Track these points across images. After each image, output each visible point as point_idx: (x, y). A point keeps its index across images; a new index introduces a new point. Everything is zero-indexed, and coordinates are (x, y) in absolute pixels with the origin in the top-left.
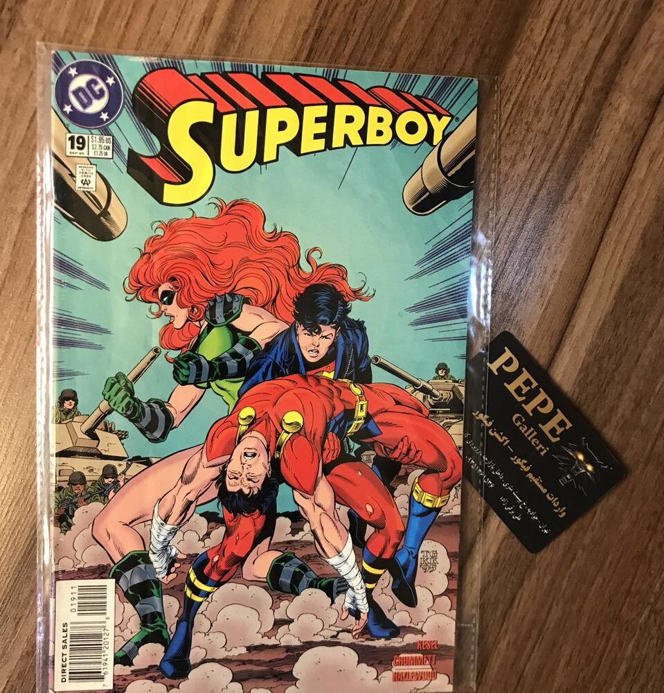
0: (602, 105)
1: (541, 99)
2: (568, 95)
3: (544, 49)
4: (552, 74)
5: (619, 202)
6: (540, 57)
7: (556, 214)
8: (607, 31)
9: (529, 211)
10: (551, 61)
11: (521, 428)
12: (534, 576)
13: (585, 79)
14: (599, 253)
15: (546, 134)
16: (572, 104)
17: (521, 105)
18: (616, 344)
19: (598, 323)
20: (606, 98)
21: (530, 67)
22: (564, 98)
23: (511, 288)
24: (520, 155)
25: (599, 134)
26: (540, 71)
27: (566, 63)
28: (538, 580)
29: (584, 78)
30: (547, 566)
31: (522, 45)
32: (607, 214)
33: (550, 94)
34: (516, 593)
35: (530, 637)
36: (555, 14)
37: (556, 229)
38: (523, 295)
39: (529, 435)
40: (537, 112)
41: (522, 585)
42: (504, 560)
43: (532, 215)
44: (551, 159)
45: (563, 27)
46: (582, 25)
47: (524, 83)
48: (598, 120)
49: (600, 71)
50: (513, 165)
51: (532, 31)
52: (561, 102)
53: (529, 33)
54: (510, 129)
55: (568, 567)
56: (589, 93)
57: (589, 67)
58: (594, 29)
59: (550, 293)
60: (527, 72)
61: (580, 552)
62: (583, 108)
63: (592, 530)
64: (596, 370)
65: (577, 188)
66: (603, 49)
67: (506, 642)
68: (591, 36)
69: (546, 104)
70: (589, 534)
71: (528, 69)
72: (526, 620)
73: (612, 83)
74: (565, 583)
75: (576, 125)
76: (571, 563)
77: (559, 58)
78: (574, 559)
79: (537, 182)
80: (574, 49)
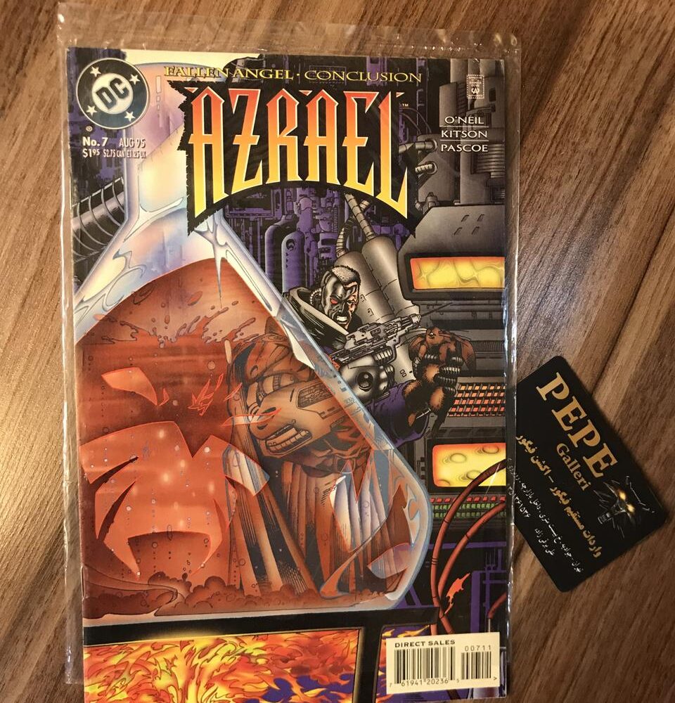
0: (653, 127)
1: (589, 119)
2: (617, 116)
3: (593, 68)
4: (601, 94)
5: (667, 228)
6: (589, 76)
7: (601, 238)
8: (659, 51)
9: (573, 234)
10: (600, 80)
11: (564, 459)
12: (569, 616)
13: (635, 101)
14: (645, 280)
15: (593, 155)
16: (621, 125)
17: (568, 126)
18: (661, 375)
19: (642, 353)
20: (656, 120)
21: (578, 85)
22: (612, 119)
23: (553, 313)
24: (566, 177)
25: (648, 158)
26: (589, 89)
27: (615, 83)
28: (573, 620)
29: (634, 99)
30: (583, 605)
31: (571, 64)
32: (654, 240)
33: (598, 114)
34: (550, 632)
35: (562, 681)
36: (606, 33)
37: (601, 253)
38: (565, 320)
39: (572, 468)
40: (584, 132)
41: (556, 625)
42: (537, 598)
43: (577, 238)
44: (598, 181)
45: (613, 47)
46: (634, 45)
47: (571, 103)
48: (648, 143)
49: (651, 92)
50: (559, 186)
51: (581, 49)
52: (609, 123)
53: (578, 51)
54: (556, 150)
55: (605, 608)
56: (639, 116)
57: (640, 87)
58: (646, 50)
59: (593, 319)
60: (575, 91)
61: (617, 592)
62: (632, 129)
63: (631, 569)
64: (639, 401)
65: (624, 211)
66: (654, 70)
67: (538, 684)
68: (643, 56)
69: (594, 125)
70: (628, 572)
71: (576, 88)
72: (559, 661)
73: (664, 104)
74: (601, 625)
75: (624, 147)
76: (608, 604)
77: (609, 78)
78: (611, 598)
79: (583, 203)
80: (624, 69)
